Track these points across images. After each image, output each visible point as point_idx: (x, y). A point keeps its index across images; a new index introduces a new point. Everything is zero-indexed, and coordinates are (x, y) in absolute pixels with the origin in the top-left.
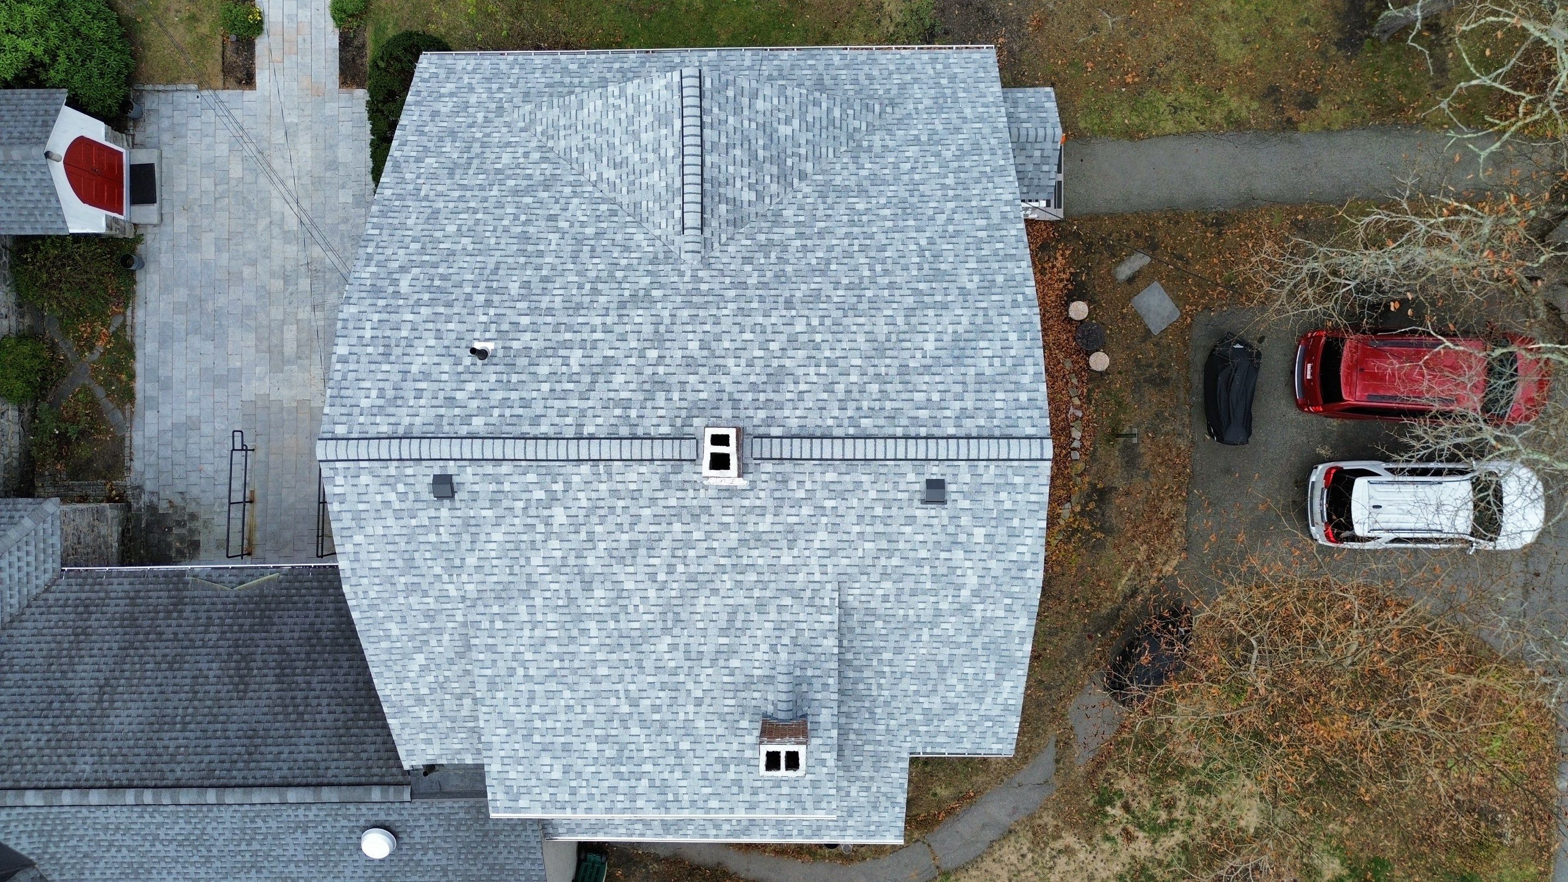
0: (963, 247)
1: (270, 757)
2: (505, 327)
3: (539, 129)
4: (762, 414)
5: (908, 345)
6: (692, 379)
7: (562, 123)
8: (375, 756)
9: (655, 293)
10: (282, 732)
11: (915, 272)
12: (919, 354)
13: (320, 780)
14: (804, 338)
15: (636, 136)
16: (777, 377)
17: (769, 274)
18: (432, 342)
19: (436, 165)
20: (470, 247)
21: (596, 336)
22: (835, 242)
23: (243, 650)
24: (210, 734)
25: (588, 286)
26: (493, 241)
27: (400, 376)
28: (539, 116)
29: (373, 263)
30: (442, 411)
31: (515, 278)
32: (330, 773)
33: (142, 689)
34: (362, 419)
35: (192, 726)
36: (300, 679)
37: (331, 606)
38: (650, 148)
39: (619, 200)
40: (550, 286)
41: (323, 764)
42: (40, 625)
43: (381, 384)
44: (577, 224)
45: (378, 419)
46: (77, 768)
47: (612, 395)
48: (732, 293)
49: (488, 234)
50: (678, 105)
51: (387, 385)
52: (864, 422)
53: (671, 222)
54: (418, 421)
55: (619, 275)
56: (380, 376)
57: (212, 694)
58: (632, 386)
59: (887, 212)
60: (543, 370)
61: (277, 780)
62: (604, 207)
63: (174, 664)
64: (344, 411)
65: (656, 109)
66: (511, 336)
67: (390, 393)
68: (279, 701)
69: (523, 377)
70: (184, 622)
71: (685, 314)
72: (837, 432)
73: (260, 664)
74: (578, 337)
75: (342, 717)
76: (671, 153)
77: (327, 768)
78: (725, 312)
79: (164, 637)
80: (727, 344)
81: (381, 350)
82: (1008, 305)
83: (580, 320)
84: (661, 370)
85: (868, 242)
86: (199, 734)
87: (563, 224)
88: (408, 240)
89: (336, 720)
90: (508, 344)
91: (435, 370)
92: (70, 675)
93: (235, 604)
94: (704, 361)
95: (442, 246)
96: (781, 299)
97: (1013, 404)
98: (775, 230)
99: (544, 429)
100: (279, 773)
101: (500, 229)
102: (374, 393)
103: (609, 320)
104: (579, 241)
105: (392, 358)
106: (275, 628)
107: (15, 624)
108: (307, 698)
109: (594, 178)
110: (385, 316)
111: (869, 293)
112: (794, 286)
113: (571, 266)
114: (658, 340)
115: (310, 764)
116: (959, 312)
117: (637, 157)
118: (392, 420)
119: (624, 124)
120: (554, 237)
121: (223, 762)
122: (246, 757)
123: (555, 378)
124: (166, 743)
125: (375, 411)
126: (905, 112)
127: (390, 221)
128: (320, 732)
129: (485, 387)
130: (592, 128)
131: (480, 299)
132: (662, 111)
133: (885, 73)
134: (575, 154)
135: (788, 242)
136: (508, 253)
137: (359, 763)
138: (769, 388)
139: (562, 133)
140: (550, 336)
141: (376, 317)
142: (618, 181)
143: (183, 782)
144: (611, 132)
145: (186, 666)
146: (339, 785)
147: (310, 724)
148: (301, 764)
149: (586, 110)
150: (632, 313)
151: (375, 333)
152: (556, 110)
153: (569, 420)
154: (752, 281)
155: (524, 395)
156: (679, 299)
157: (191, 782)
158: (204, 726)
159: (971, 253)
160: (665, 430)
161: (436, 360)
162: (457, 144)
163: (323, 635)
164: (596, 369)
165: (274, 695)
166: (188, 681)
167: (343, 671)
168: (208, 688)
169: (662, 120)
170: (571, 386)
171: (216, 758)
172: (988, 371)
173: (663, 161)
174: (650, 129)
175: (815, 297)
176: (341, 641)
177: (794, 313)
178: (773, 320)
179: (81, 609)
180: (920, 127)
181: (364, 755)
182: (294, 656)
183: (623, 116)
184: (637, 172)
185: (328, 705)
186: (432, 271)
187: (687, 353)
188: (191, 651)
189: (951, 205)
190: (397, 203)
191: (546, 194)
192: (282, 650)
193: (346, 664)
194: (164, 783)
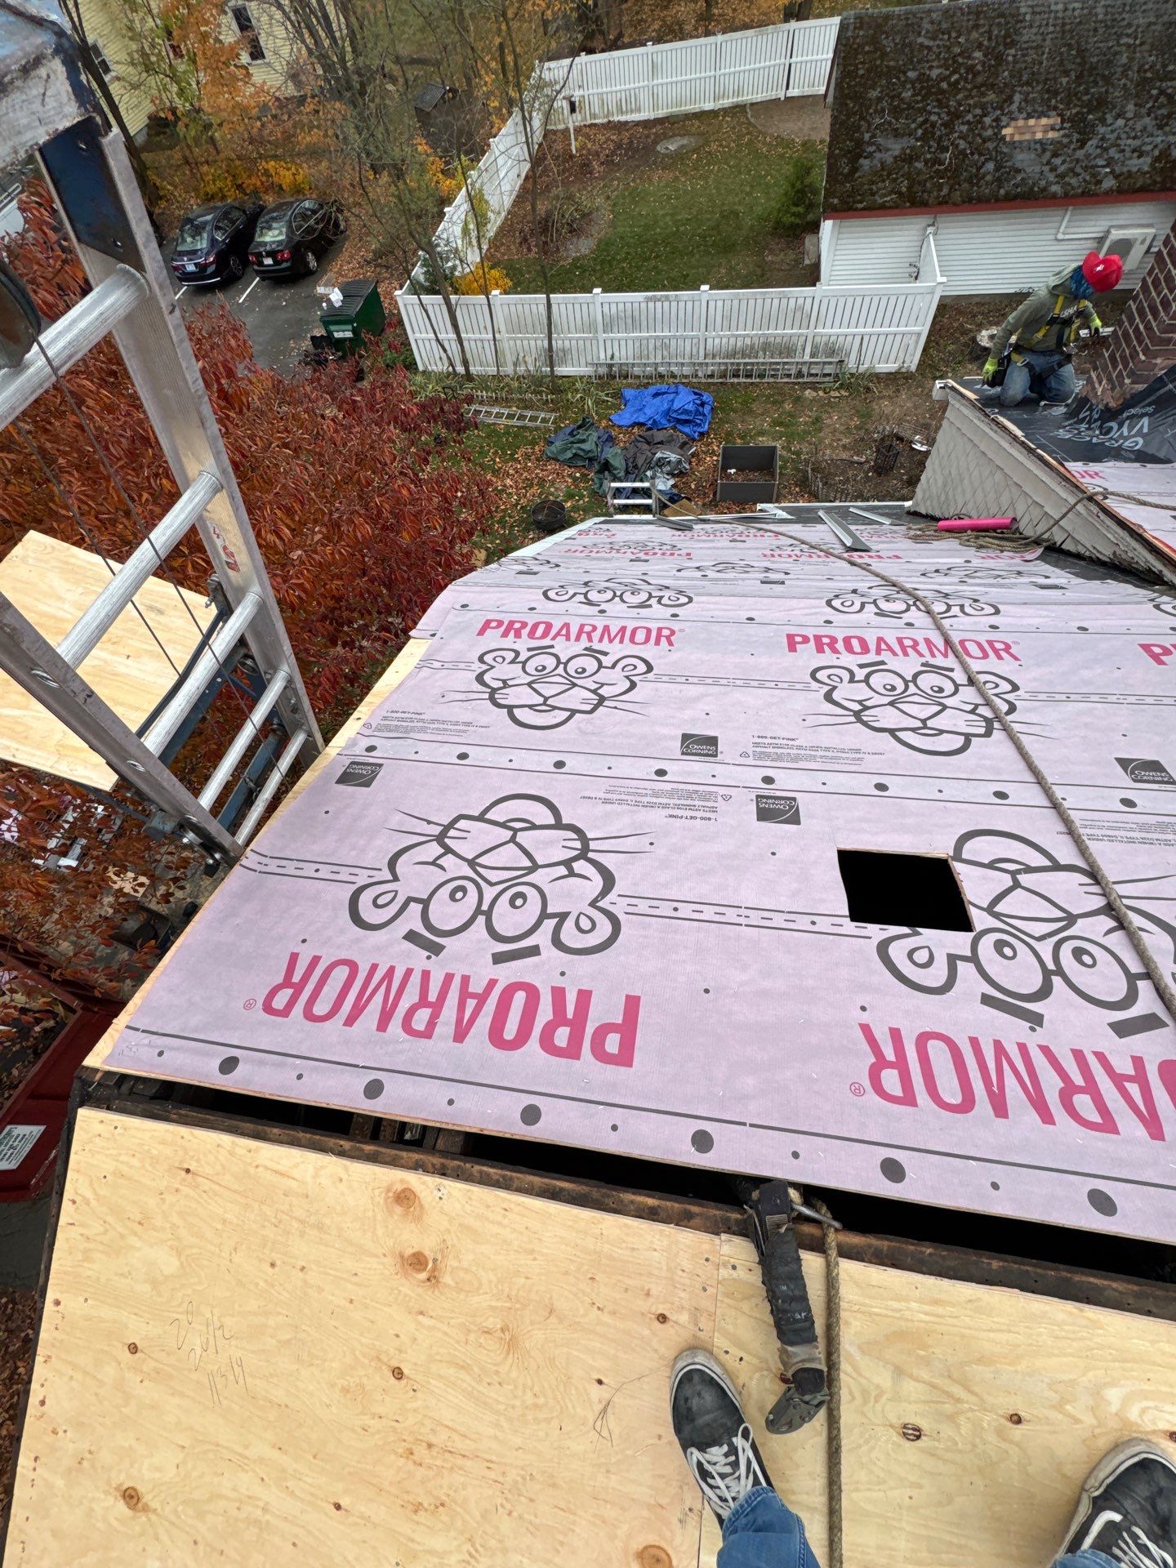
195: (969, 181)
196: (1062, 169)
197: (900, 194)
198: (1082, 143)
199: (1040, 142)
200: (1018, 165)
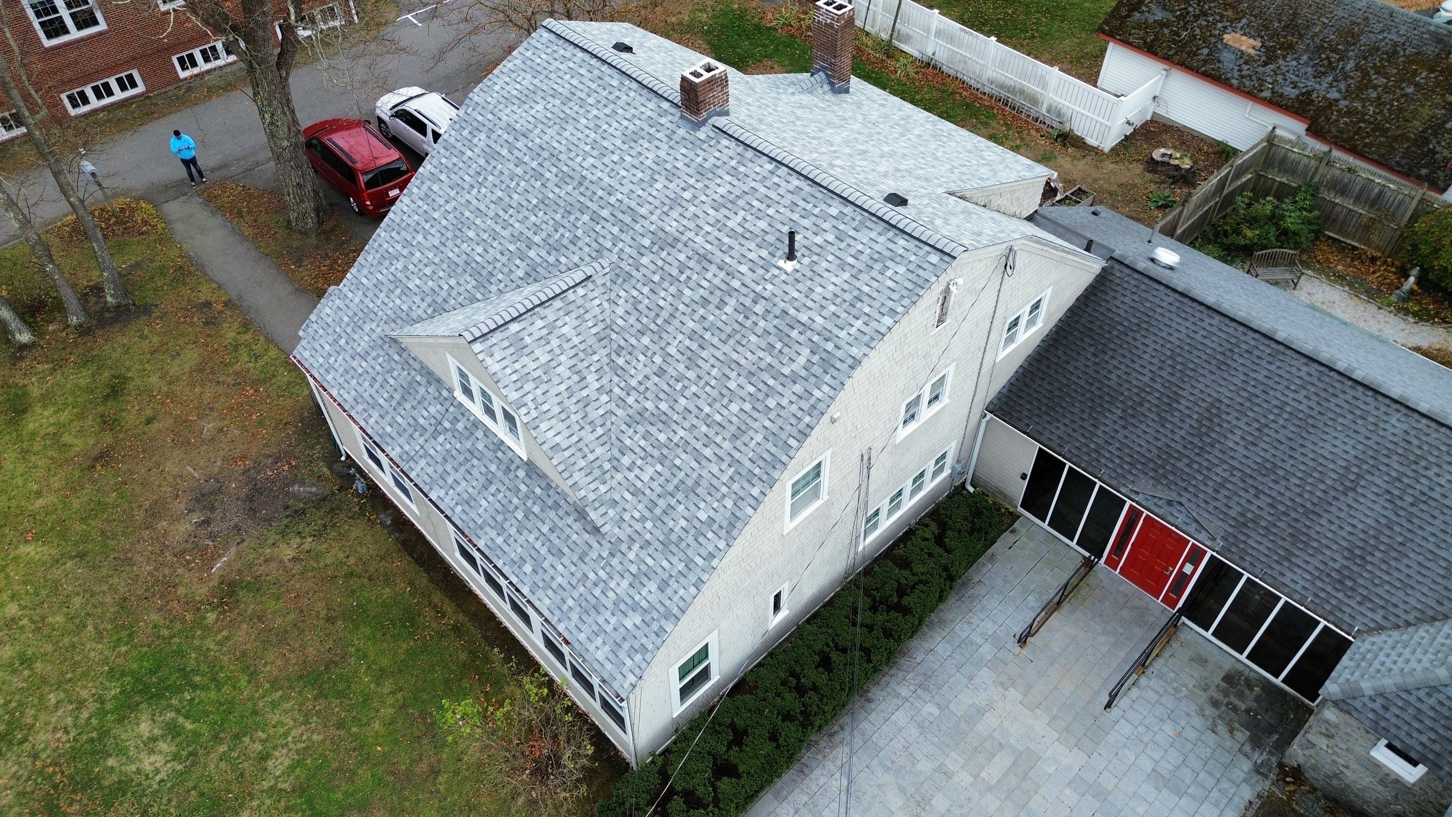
0: (461, 173)
1: (1214, 338)
2: (761, 271)
3: (603, 489)
4: (663, 120)
5: (549, 115)
6: (679, 165)
7: (582, 463)
8: (1127, 293)
9: (646, 242)
10: (1195, 352)
11: (500, 166)
12: (549, 106)
13: (1182, 299)
14: (595, 153)
15: (547, 368)
16: (632, 138)
17: (572, 218)
18: (819, 290)
19: (702, 505)
20: (733, 375)
21: (708, 228)
22: (517, 225)
23: (1196, 441)
24: (1261, 387)
25: (683, 278)
26: (714, 372)
27: (861, 276)
28: (592, 496)
29: (812, 401)
30: (852, 233)
31: (724, 317)
32: (1170, 300)
33: (1311, 464)
34: (913, 258)
35: (1275, 402)
36: (1158, 387)
37: (1099, 433)
38: (548, 348)
39: (606, 360)
40: (706, 294)
41: (1173, 309)
42: (1401, 594)
43: (879, 277)
44: (649, 354)
45: (901, 251)
46: (1405, 427)
47: (735, 182)
48: (605, 213)
49: (713, 383)
50: (498, 335)
51: (874, 273)
52: (615, 83)
53: (591, 295)
54: (873, 235)
55: (656, 278)
56: (875, 284)
57: (1245, 420)
58: (718, 181)
59: (471, 234)
60: (762, 224)
61: (1217, 317)
62: (621, 361)
63: (1269, 469)
64: (921, 272)
65: (514, 357)
66: (762, 263)
67: (878, 266)
68: (1186, 379)
69: (779, 226)
70: (1243, 502)
71: (643, 211)
72: (634, 85)
73: (1188, 420)
74: (720, 235)
75: (1138, 336)
76: (540, 323)
77: (1171, 304)
78: (620, 196)
79: (1269, 500)
80: (640, 175)
81: (859, 305)
82: (479, 108)
83: (708, 247)
84: (692, 181)
85: (501, 213)
86: (1272, 393)
87: (658, 359)
88: (772, 415)
89: (1146, 337)
90: (769, 257)
91: (832, 268)
92: (1383, 521)
93: (1186, 489)
94: (664, 172)
95: (752, 389)
96: (582, 189)
97: (538, 52)
98: (538, 260)
99: (796, 182)
100: (1213, 322)
101: (702, 383)
102: (889, 273)
103: (691, 235)
104: (659, 333)
105: (856, 293)
106: (1159, 444)
107: (1430, 613)
108: (1160, 368)
109: (605, 398)
110: (836, 331)
111: (534, 164)
112: (568, 198)
113: (681, 307)
114: (676, 202)
115: (1183, 315)
116: (505, 118)
117: (563, 358)
118: (891, 245)
119: (545, 387)
120: (672, 350)
121: (1259, 357)
122: (1236, 350)
123: (760, 215)
124: (1305, 401)
125: (898, 259)
126: (386, 327)
127: (773, 450)
128: (1164, 335)
129: (809, 234)
130: (568, 422)
131: (759, 309)
132: (512, 350)
133: (361, 380)
134: (600, 431)
135: (542, 243)
136: (712, 349)
137: (1144, 295)
138: (643, 134)
139: (591, 457)
140: (737, 247)
141: (843, 334)
142: (593, 369)
143: (1304, 360)
144: (559, 399)
145: (1258, 460)
146: (1167, 287)
147: (1168, 345)
148: (1191, 319)
149: (558, 439)
150: (674, 230)
151: (853, 321)
152: (577, 476)
153: (776, 180)
154: (586, 218)
155: (789, 214)
156: (638, 227)
157: (1297, 356)
158: (1264, 396)
159: (461, 165)
160: (725, 142)
161: (826, 274)
162: (671, 524)
163: (1119, 412)
164: (730, 206)
165: (1187, 386)
166: (1262, 445)
167: (1119, 372)
168: (1247, 428)
169: (519, 347)
170: (755, 203)
171: (1263, 363)
172: (529, 76)
173: (551, 328)
174: (533, 356)
175: (564, 179)
176: (1107, 398)
177: (584, 173)
178: (600, 174)
179: (1349, 583)
180: (391, 304)
181: (1136, 298)
182: (1154, 409)
183: (539, 392)
184: (573, 352)
185: (1145, 352)
186: (775, 363)
187: (666, 183)
188: (1248, 471)
189: (436, 215)
190: (757, 471)
191: (649, 405)
192: (1163, 421)
193: (1113, 377)
194: (1321, 368)
195: (1189, 54)
196: (1244, 73)
197: (1145, 42)
198: (1265, 64)
199: (1242, 52)
200: (1221, 58)
